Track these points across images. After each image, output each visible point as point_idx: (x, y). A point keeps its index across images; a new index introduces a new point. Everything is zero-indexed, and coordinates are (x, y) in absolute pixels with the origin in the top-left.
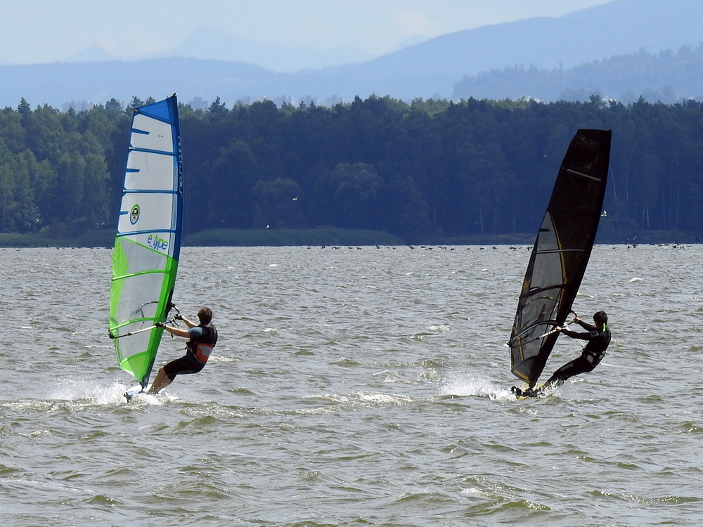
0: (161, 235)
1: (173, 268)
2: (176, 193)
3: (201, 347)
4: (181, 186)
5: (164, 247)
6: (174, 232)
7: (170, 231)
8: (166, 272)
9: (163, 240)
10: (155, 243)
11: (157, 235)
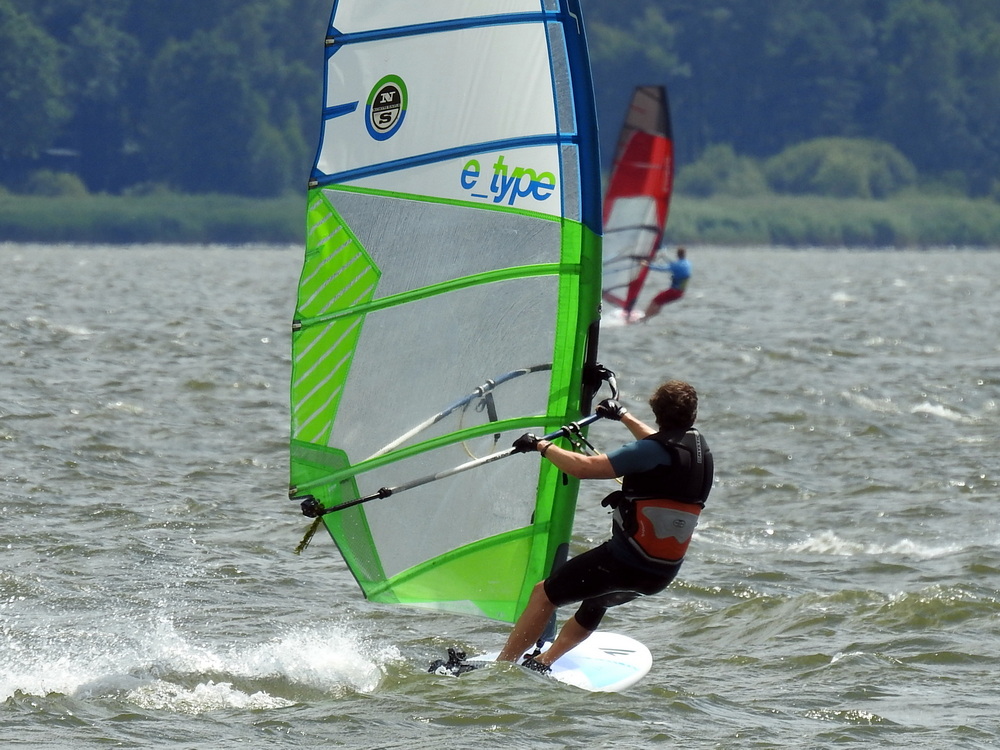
1: (589, 253)
2: (558, 17)
3: (648, 511)
5: (541, 191)
7: (556, 139)
8: (564, 269)
9: (531, 172)
10: (499, 184)
11: (502, 158)
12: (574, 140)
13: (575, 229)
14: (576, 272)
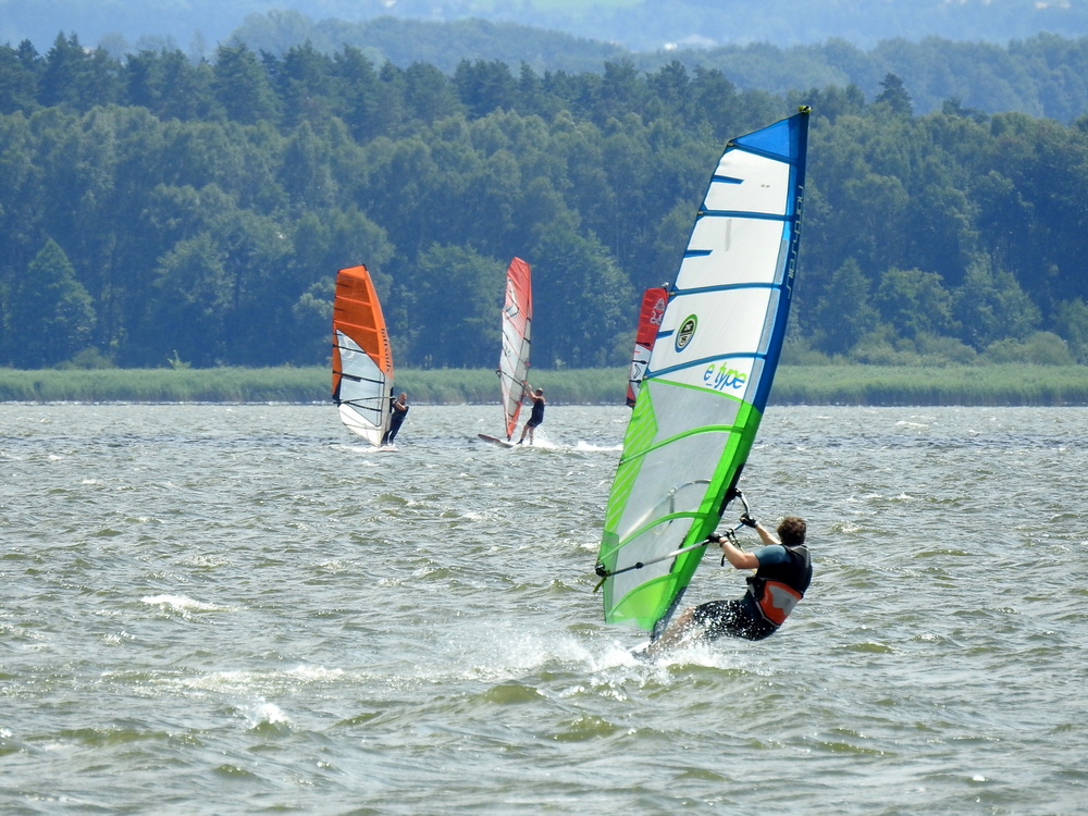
1: (752, 423)
2: (779, 287)
4: (791, 274)
5: (738, 384)
7: (754, 355)
8: (734, 430)
9: (736, 372)
10: (719, 378)
11: (725, 363)
12: (764, 357)
13: (748, 407)
14: (740, 432)
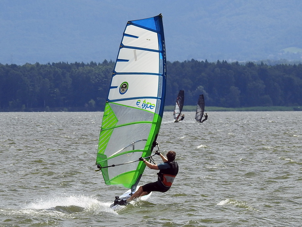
0: (147, 100)
1: (159, 121)
2: (162, 75)
3: (166, 176)
4: (165, 71)
5: (152, 107)
6: (160, 99)
7: (157, 98)
10: (144, 105)
11: (145, 100)
13: (157, 116)
14: (155, 124)
